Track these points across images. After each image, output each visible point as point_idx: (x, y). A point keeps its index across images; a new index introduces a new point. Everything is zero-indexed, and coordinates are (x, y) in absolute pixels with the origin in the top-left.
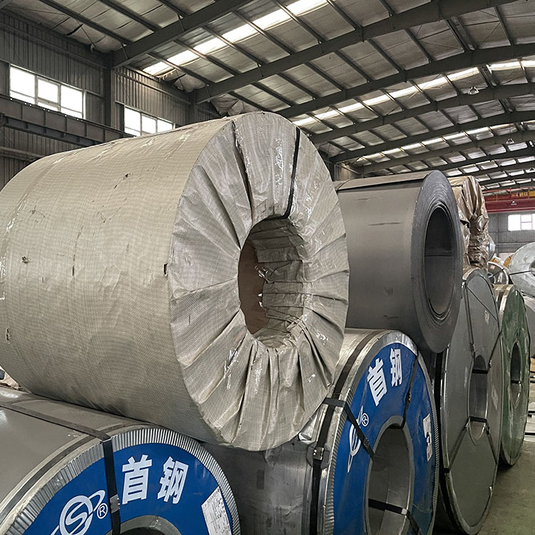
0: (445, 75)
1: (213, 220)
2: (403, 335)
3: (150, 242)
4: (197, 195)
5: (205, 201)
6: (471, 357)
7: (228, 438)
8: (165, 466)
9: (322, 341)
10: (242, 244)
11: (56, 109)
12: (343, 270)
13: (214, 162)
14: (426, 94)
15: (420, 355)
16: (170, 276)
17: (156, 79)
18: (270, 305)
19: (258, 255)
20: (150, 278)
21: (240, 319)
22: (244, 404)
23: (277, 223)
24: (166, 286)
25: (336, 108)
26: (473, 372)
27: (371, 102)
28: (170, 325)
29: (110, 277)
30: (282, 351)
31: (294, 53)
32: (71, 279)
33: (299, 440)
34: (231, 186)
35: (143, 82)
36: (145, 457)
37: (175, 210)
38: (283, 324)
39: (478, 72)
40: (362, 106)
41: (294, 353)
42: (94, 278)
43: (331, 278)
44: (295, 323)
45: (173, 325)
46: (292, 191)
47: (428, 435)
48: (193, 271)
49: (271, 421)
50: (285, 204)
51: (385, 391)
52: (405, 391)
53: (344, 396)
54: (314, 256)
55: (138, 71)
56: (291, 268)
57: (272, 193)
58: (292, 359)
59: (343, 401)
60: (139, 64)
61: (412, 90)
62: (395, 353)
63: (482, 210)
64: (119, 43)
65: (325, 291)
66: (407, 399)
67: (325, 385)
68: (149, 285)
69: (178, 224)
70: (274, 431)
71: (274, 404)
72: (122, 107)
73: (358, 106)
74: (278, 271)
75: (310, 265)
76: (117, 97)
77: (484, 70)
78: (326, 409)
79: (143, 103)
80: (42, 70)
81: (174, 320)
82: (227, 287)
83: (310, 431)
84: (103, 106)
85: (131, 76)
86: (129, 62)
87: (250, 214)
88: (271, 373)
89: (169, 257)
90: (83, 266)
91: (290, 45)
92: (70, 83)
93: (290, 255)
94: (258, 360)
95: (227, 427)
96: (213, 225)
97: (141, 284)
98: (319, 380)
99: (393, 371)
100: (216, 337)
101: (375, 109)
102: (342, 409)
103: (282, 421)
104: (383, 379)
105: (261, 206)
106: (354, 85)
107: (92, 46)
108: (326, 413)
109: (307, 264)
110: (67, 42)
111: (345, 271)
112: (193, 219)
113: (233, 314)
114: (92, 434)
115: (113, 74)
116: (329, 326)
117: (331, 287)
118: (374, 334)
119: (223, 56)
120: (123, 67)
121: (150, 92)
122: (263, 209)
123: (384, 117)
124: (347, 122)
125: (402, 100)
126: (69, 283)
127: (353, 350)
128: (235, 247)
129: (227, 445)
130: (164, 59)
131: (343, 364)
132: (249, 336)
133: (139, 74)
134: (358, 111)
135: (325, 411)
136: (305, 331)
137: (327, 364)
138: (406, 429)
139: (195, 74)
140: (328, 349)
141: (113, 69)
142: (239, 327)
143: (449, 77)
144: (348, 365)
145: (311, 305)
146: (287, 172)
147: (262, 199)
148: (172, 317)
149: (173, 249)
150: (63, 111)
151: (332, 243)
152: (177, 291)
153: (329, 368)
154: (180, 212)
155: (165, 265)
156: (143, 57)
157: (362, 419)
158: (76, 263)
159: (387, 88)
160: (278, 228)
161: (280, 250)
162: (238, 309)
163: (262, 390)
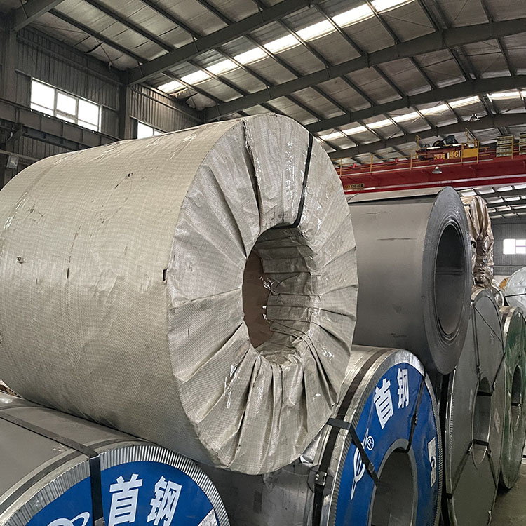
0: (447, 102)
1: (219, 224)
2: (411, 355)
3: (149, 245)
4: (202, 197)
5: (211, 204)
6: (476, 379)
7: (226, 461)
8: (157, 486)
9: (328, 358)
10: (248, 251)
11: (73, 122)
12: (352, 284)
13: (222, 164)
14: (427, 119)
15: (427, 375)
16: (170, 282)
17: (169, 96)
18: (276, 317)
19: (264, 265)
20: (147, 284)
21: (243, 332)
22: (244, 425)
23: (286, 232)
24: (165, 294)
25: (340, 130)
26: (478, 394)
27: (374, 125)
28: (167, 336)
29: (106, 281)
30: (286, 367)
31: (302, 76)
32: (65, 282)
33: (300, 462)
34: (239, 190)
35: (157, 99)
36: (135, 476)
37: (178, 212)
38: (288, 339)
39: (479, 100)
40: (366, 130)
41: (299, 370)
42: (89, 281)
43: (340, 292)
44: (301, 338)
45: (170, 336)
46: (303, 199)
47: (432, 460)
48: (194, 278)
49: (272, 442)
50: (294, 213)
51: (391, 413)
52: (411, 414)
53: (349, 418)
54: (323, 268)
55: (153, 89)
56: (299, 280)
57: (282, 200)
58: (297, 377)
59: (348, 423)
60: (154, 82)
61: (414, 115)
62: (402, 373)
63: (488, 231)
64: (136, 61)
65: (333, 306)
66: (413, 421)
67: (329, 404)
68: (146, 292)
69: (181, 227)
70: (275, 453)
71: (276, 424)
72: (136, 122)
73: (361, 129)
74: (285, 283)
75: (319, 278)
76: (131, 113)
77: (484, 99)
78: (330, 430)
79: (156, 119)
80: (61, 84)
81: (172, 330)
82: (231, 298)
83: (312, 453)
84: (117, 120)
85: (145, 93)
86: (144, 79)
87: (258, 222)
88: (274, 391)
89: (168, 262)
90: (78, 268)
91: (299, 69)
92: (87, 98)
93: (298, 266)
94: (261, 377)
95: (225, 448)
96: (218, 230)
97: (138, 290)
98: (323, 398)
99: (400, 391)
100: (218, 351)
101: (378, 133)
102: (347, 431)
103: (284, 442)
104: (390, 400)
105: (270, 213)
106: (358, 109)
107: (110, 64)
108: (330, 434)
109: (316, 277)
110: (87, 60)
111: (354, 286)
112: (197, 222)
113: (237, 326)
114: (80, 449)
115: (129, 90)
116: (335, 342)
117: (338, 302)
118: (382, 352)
119: (234, 77)
120: (139, 84)
121: (163, 108)
122: (272, 216)
123: (386, 140)
124: (350, 144)
125: (404, 125)
126: (63, 285)
127: (359, 369)
128: (241, 256)
129: (224, 468)
130: (177, 77)
131: (349, 383)
132: (252, 350)
133: (153, 91)
134: (362, 134)
135: (329, 433)
136: (311, 347)
137: (332, 383)
138: (411, 453)
139: (207, 93)
140: (334, 367)
141: (129, 86)
142: (242, 340)
143: (451, 104)
144: (354, 385)
145: (318, 320)
146: (299, 179)
147: (271, 205)
148: (170, 328)
149: (174, 253)
150: (80, 123)
151: (342, 256)
152: (177, 299)
153: (335, 388)
154: (183, 214)
155: (164, 271)
156: (158, 75)
157: (367, 442)
158: (71, 265)
159: (390, 113)
160: (286, 238)
161: (287, 261)
162: (241, 321)
163: (265, 409)
